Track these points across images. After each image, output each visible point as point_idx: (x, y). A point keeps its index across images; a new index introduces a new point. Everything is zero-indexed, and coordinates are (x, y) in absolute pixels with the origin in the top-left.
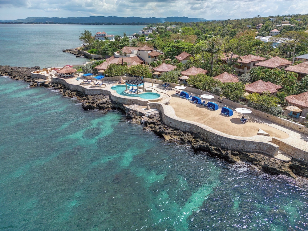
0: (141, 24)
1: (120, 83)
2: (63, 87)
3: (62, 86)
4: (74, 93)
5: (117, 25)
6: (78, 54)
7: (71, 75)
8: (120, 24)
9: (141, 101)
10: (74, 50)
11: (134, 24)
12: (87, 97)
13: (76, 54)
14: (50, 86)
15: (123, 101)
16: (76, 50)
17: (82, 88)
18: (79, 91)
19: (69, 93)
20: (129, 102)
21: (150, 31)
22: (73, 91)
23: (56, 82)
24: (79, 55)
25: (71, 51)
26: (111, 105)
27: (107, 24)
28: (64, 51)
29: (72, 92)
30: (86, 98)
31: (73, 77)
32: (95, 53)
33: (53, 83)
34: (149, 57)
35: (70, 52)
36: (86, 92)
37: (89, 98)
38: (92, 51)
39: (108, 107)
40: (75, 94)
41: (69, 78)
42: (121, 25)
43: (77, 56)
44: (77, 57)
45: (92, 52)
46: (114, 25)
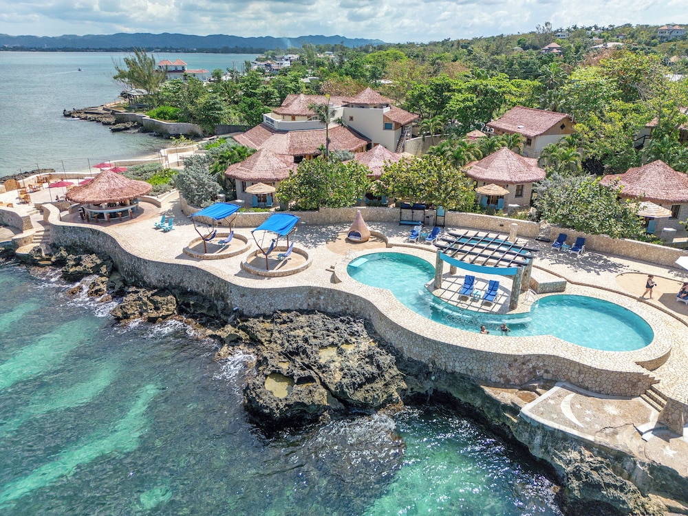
0: (244, 51)
1: (353, 238)
2: (104, 269)
3: (99, 262)
4: (169, 303)
5: (185, 52)
6: (117, 122)
7: (129, 208)
8: (192, 51)
10: (100, 110)
11: (226, 51)
12: (244, 329)
13: (109, 124)
14: (43, 259)
15: (475, 367)
16: (104, 109)
17: (207, 279)
18: (192, 293)
19: (145, 304)
21: (286, 62)
22: (163, 291)
23: (69, 243)
24: (120, 126)
25: (89, 115)
26: (404, 385)
27: (160, 52)
28: (68, 115)
29: (159, 299)
30: (241, 334)
31: (137, 212)
32: (173, 118)
33: (54, 247)
34: (387, 126)
35: (89, 116)
36: (236, 302)
37: (259, 335)
38: (162, 112)
39: (390, 400)
40: (172, 307)
41: (121, 221)
42: (195, 52)
43: (114, 127)
44: (114, 131)
45: (162, 115)
46: (177, 52)
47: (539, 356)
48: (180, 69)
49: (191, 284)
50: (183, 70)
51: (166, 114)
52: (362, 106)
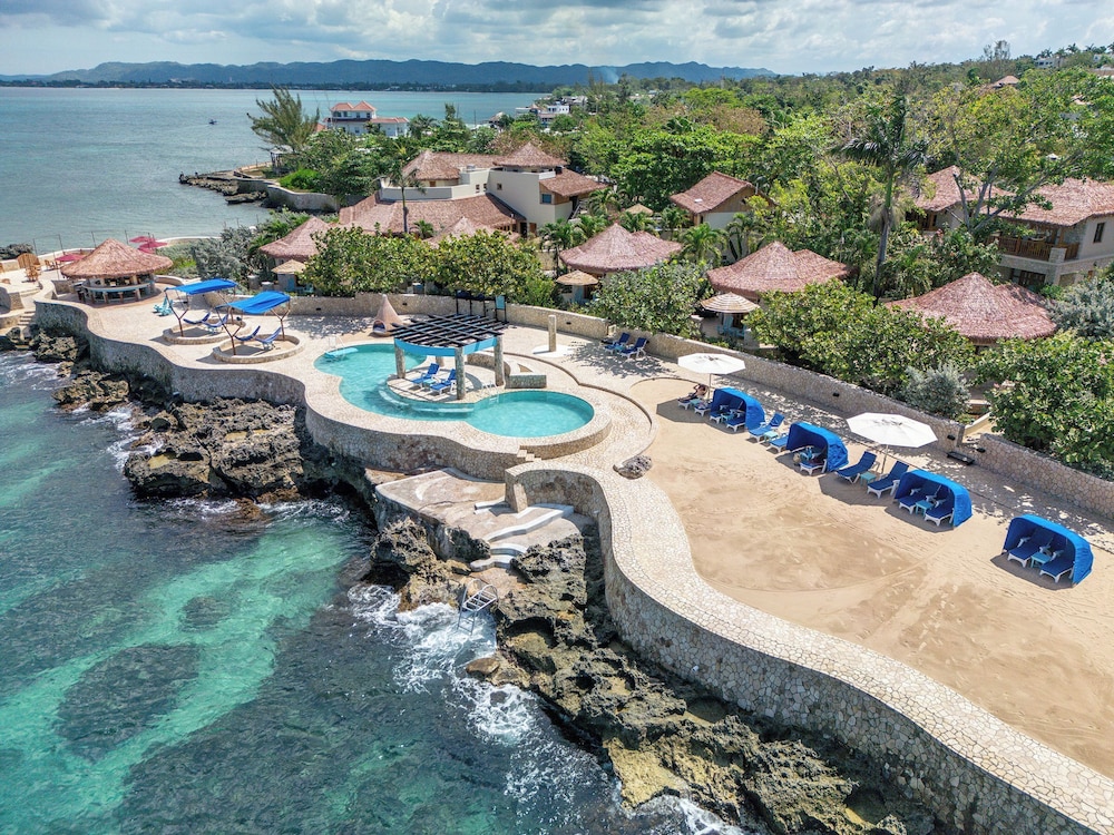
0: (530, 89)
1: (378, 331)
2: (73, 354)
3: (73, 346)
4: (121, 388)
5: (437, 90)
6: (239, 192)
8: (449, 90)
9: (475, 453)
10: (230, 176)
11: (501, 88)
12: (176, 414)
13: (230, 194)
14: (20, 343)
15: (365, 448)
16: (236, 174)
17: (159, 361)
18: (148, 379)
19: (93, 388)
20: (405, 456)
21: (562, 107)
22: (115, 376)
23: (51, 324)
24: (241, 197)
25: (213, 183)
26: (300, 470)
27: (398, 90)
28: (184, 182)
29: (110, 384)
30: (171, 419)
32: (311, 186)
33: (34, 329)
34: (546, 199)
35: (210, 182)
36: (178, 387)
37: (185, 420)
38: (297, 179)
40: (122, 394)
42: (453, 90)
43: (232, 198)
44: (231, 203)
45: (298, 183)
46: (425, 90)
47: (428, 438)
48: (364, 116)
49: (148, 369)
50: (369, 118)
51: (303, 180)
52: (516, 169)
